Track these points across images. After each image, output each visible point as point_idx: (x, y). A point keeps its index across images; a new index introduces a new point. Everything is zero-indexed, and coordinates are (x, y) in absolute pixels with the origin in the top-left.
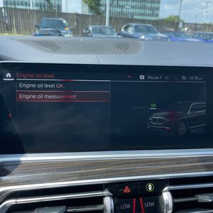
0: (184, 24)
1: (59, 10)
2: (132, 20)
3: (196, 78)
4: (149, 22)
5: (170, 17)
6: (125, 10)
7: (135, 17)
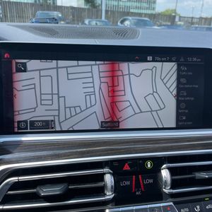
0: (180, 17)
1: (54, 3)
2: (128, 14)
3: (195, 59)
4: (146, 15)
5: (167, 11)
6: (121, 3)
7: (132, 11)
